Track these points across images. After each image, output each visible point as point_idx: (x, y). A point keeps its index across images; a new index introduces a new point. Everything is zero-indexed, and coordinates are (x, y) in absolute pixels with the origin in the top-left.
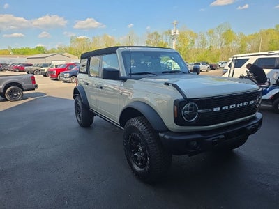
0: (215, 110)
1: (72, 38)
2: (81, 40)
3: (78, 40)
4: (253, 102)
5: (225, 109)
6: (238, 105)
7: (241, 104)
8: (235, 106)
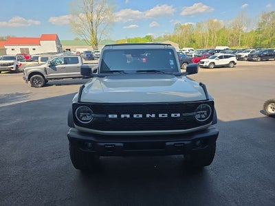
0: (110, 116)
1: (176, 25)
2: (185, 26)
3: (181, 27)
4: (178, 115)
5: (125, 117)
6: (148, 116)
7: (153, 116)
8: (141, 116)
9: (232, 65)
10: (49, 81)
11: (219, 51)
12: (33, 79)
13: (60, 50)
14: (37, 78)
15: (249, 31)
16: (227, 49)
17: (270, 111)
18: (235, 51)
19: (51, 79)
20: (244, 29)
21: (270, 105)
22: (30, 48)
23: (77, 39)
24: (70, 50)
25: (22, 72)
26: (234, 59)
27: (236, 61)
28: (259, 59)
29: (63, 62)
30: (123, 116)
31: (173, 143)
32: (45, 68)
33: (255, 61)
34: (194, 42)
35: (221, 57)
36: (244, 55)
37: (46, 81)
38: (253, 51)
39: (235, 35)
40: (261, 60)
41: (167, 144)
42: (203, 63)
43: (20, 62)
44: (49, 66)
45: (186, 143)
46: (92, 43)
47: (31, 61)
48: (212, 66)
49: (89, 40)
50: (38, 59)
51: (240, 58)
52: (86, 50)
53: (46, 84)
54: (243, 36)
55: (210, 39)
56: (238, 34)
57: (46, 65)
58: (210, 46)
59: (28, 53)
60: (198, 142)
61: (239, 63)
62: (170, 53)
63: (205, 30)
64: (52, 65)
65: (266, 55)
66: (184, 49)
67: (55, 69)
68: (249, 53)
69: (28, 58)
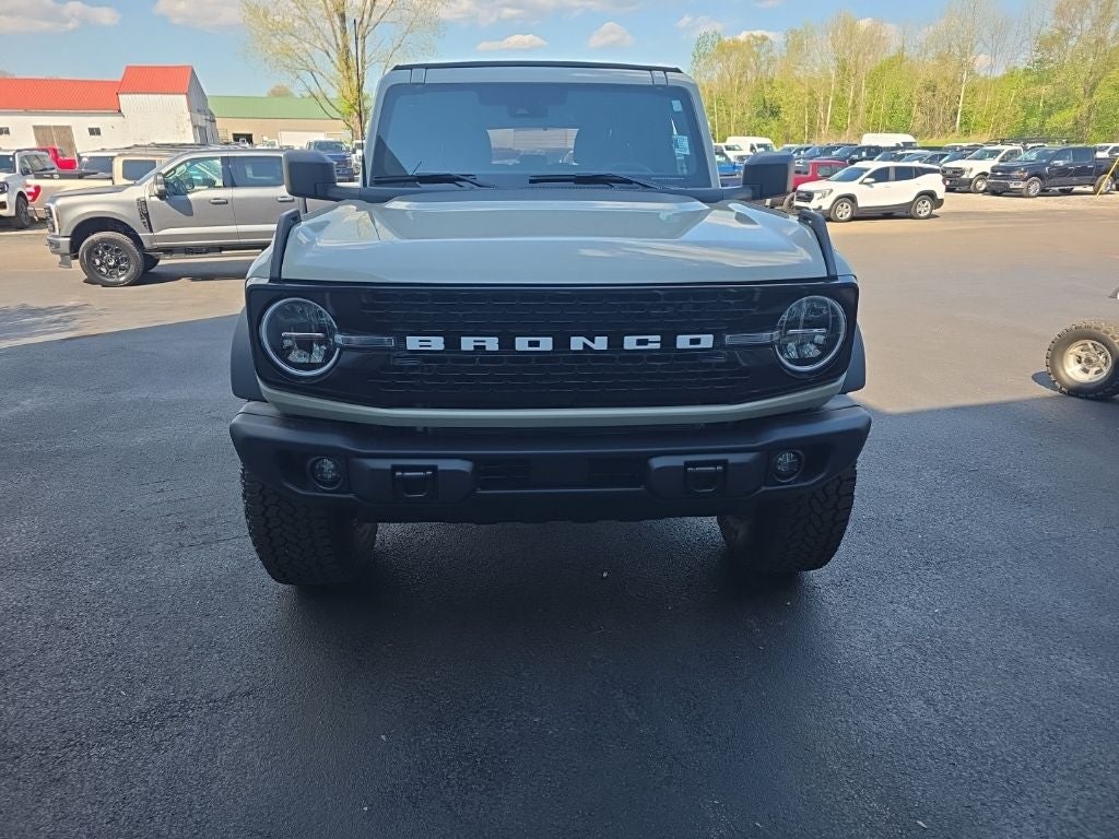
0: (413, 343)
1: (704, 41)
4: (707, 341)
5: (480, 349)
6: (577, 343)
7: (601, 343)
8: (546, 344)
9: (924, 208)
10: (165, 262)
11: (873, 152)
12: (93, 250)
13: (205, 136)
14: (107, 245)
15: (1000, 72)
16: (907, 145)
17: (1074, 371)
18: (938, 154)
19: (169, 251)
20: (981, 62)
21: (1075, 350)
22: (79, 124)
23: (280, 93)
24: (249, 138)
25: (43, 222)
26: (934, 183)
27: (941, 193)
28: (1035, 187)
29: (219, 183)
30: (468, 343)
31: (679, 461)
32: (143, 203)
33: (1018, 194)
34: (775, 113)
35: (881, 176)
36: (974, 168)
37: (149, 260)
38: (1013, 153)
39: (942, 87)
40: (1044, 192)
41: (657, 463)
42: (809, 197)
43: (32, 182)
44: (161, 195)
45: (733, 458)
46: (344, 107)
47: (81, 177)
48: (845, 211)
49: (333, 94)
50: (109, 169)
51: (956, 183)
52: (321, 137)
53: (148, 273)
54: (973, 91)
55: (839, 101)
56: (954, 83)
57: (145, 190)
58: (840, 130)
59: (71, 145)
60: (786, 459)
61: (953, 202)
62: (677, 106)
63: (821, 63)
64: (173, 191)
65: (1063, 172)
66: (731, 141)
67: (187, 209)
68: (995, 162)
69: (67, 167)
